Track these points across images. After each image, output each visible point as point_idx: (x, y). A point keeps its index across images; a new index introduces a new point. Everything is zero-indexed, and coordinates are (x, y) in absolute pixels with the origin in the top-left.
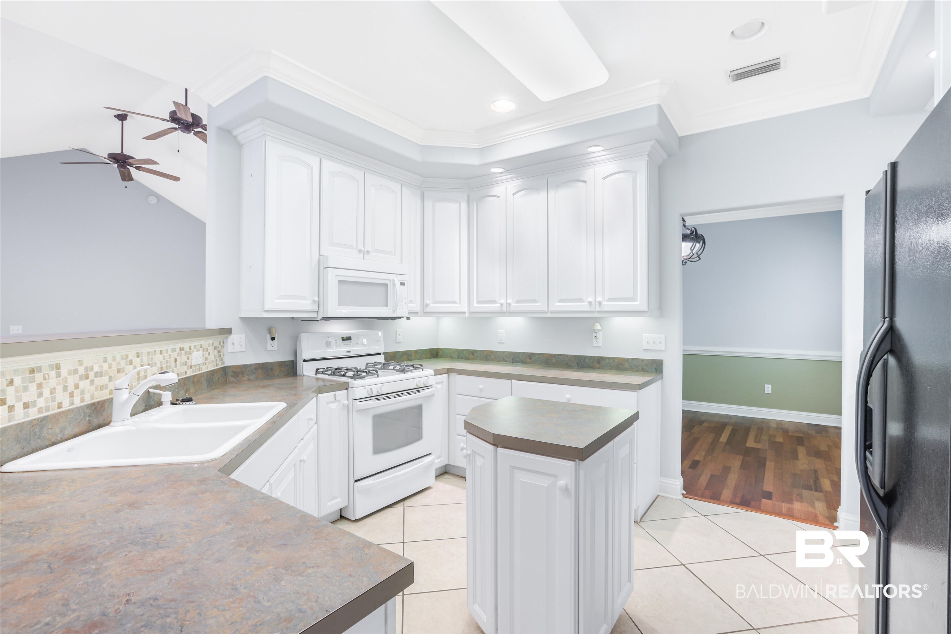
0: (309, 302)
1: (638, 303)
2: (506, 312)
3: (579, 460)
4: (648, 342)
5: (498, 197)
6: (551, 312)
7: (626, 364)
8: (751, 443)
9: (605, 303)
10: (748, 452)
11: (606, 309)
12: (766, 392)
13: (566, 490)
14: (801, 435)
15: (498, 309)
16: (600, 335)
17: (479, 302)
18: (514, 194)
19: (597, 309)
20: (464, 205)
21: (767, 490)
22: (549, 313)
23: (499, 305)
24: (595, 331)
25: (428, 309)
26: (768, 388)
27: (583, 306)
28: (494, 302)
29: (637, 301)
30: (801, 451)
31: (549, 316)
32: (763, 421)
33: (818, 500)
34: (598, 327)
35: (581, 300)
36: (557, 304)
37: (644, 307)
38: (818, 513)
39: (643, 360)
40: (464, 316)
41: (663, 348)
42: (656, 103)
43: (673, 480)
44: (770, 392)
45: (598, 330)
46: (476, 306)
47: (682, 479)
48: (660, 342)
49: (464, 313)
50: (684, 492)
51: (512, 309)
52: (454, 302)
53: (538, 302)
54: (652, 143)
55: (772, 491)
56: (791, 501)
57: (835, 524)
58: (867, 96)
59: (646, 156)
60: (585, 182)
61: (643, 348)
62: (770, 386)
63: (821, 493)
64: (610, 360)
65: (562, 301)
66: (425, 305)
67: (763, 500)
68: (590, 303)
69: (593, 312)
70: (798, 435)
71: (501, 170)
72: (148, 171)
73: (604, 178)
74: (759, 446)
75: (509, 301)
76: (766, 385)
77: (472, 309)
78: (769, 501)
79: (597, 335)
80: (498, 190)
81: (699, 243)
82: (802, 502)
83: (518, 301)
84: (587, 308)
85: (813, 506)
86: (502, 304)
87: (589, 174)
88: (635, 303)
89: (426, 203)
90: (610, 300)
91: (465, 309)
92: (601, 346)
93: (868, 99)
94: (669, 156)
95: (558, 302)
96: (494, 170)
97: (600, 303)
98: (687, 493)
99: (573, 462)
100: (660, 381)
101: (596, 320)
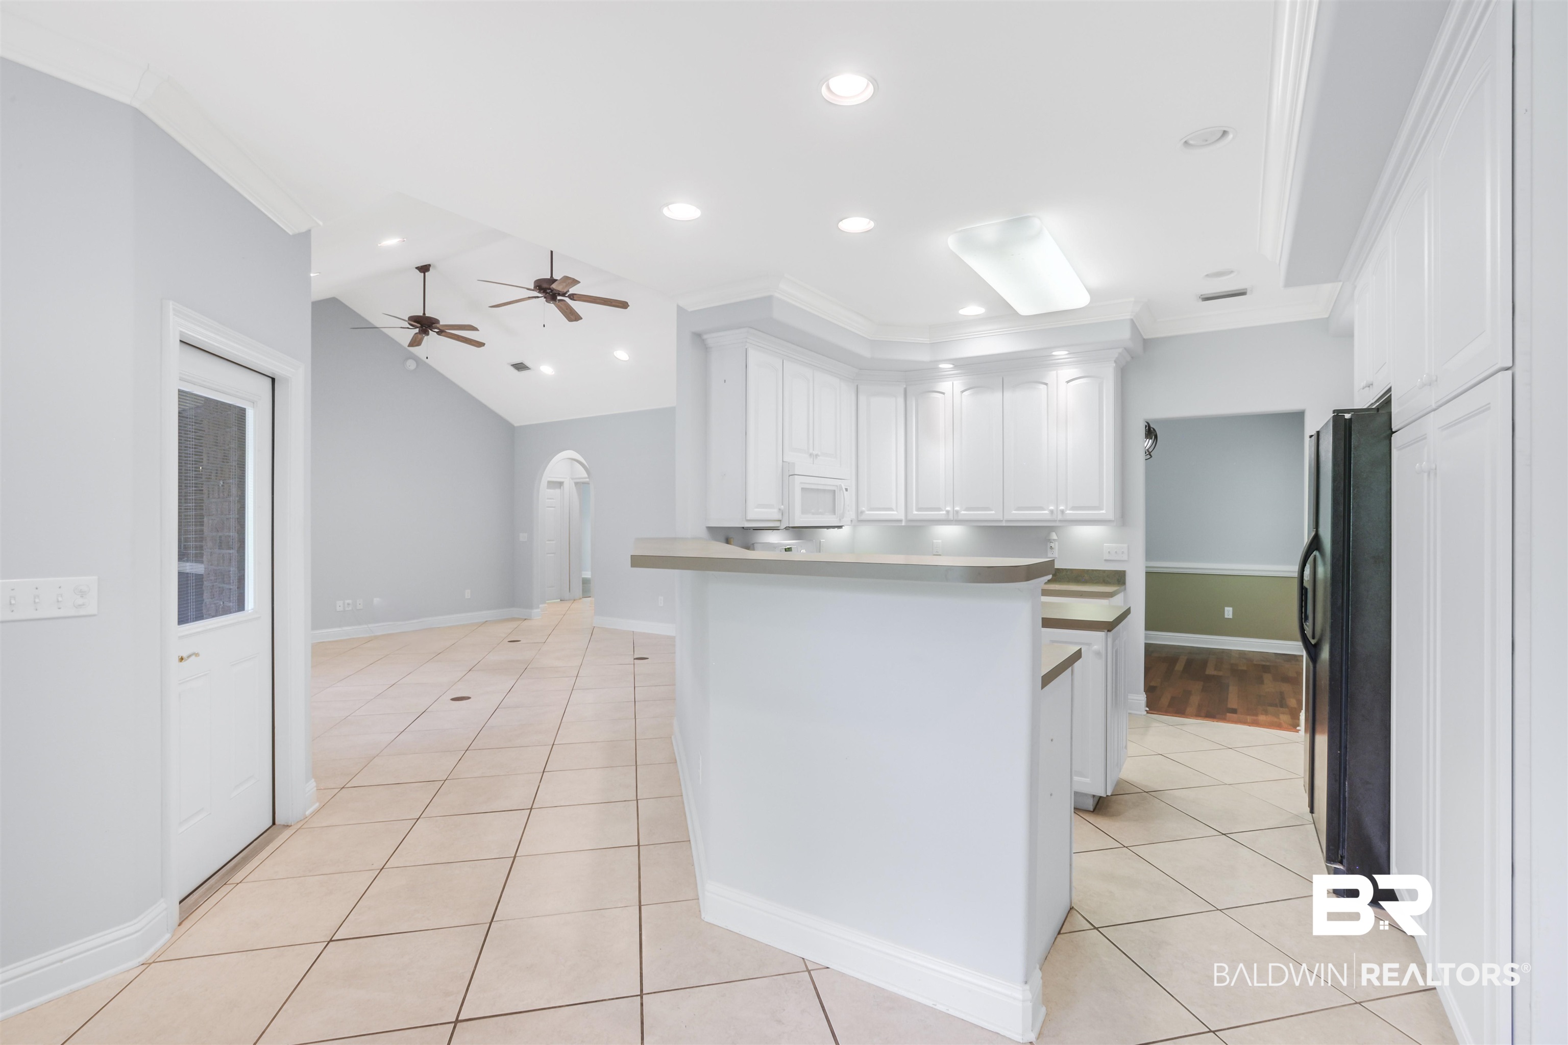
0: (776, 510)
1: (1104, 512)
2: (952, 521)
3: (1106, 631)
4: (1109, 552)
5: (943, 393)
6: (1007, 521)
7: (1086, 575)
8: (1210, 671)
9: (1068, 512)
10: (1209, 678)
11: (1069, 518)
12: (1226, 617)
13: (1098, 654)
14: (1268, 664)
15: (943, 518)
16: (1055, 545)
17: (919, 509)
18: (963, 392)
19: (1060, 517)
20: (901, 400)
21: (1231, 707)
22: (1004, 521)
23: (944, 512)
24: (1050, 541)
25: (863, 517)
26: (1229, 612)
27: (1044, 514)
28: (939, 509)
29: (1103, 510)
30: (1267, 678)
31: (1004, 525)
32: (1223, 651)
33: (1283, 713)
34: (1054, 536)
35: (1041, 509)
36: (1014, 512)
37: (1111, 516)
38: (1282, 722)
39: (1104, 571)
40: (900, 525)
41: (1125, 557)
42: (1129, 317)
43: (1136, 695)
44: (1231, 617)
45: (1054, 540)
46: (915, 513)
47: (1145, 696)
48: (1123, 552)
49: (901, 521)
50: (1148, 709)
51: (960, 518)
52: (891, 509)
53: (991, 510)
54: (1120, 350)
55: (1236, 708)
56: (1256, 715)
57: (1298, 728)
58: (1326, 316)
59: (1113, 362)
60: (1046, 384)
61: (1104, 559)
62: (1230, 609)
63: (1287, 709)
64: (1067, 572)
65: (1019, 509)
66: (859, 511)
67: (1228, 714)
68: (1052, 512)
69: (1055, 521)
70: (1264, 663)
71: (951, 366)
72: (451, 336)
73: (1068, 382)
74: (1221, 673)
75: (957, 508)
76: (1226, 609)
77: (910, 517)
78: (1235, 715)
79: (1052, 545)
80: (945, 386)
81: (1151, 439)
82: (1266, 715)
83: (967, 509)
84: (1049, 517)
85: (1279, 718)
86: (948, 512)
87: (1051, 376)
88: (1102, 512)
89: (862, 398)
90: (1073, 508)
91: (902, 517)
92: (1057, 557)
93: (1328, 319)
94: (1132, 358)
95: (1015, 510)
96: (942, 366)
97: (1062, 512)
98: (1150, 710)
99: (1104, 633)
100: (1123, 593)
101: (1051, 529)
